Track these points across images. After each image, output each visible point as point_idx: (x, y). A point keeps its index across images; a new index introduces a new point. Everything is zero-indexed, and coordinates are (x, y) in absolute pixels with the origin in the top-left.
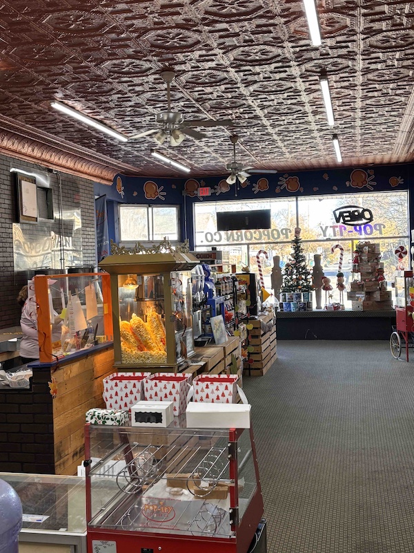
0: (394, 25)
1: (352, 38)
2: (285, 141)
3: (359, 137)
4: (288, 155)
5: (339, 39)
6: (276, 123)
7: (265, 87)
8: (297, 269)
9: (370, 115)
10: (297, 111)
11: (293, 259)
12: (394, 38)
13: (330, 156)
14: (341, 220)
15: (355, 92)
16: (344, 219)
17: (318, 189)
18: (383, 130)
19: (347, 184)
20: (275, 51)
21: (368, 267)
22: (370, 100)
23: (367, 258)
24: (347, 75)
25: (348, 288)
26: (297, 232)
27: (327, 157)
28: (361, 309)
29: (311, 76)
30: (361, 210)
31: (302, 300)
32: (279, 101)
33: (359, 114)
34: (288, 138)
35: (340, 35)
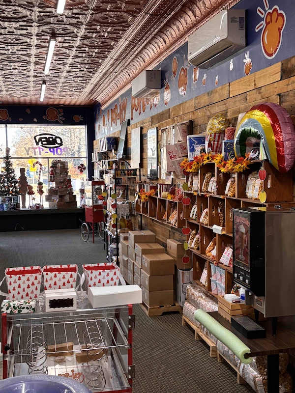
0: (115, 8)
1: (84, 12)
2: (6, 82)
3: (61, 85)
4: (4, 93)
5: (75, 11)
6: (5, 67)
7: (6, 39)
8: (8, 179)
9: (74, 70)
10: (24, 61)
11: (4, 171)
12: (111, 17)
13: (36, 96)
14: (40, 144)
15: (71, 51)
16: (42, 143)
17: (22, 120)
18: (79, 81)
19: (44, 117)
20: (25, 12)
21: (60, 178)
22: (79, 59)
23: (59, 172)
24: (70, 38)
25: (46, 193)
26: (8, 150)
27: (33, 97)
28: (56, 207)
29: (44, 35)
30: (54, 137)
31: (12, 202)
32: (13, 51)
33: (67, 68)
34: (9, 80)
35: (77, 9)
